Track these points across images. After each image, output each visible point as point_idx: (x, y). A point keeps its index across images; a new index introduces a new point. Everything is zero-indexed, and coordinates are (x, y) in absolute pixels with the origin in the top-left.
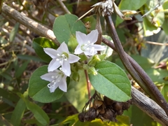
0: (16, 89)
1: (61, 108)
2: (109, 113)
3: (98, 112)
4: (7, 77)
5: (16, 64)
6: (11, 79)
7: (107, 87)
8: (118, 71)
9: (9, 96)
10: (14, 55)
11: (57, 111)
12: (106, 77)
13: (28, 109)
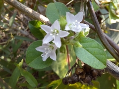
0: (13, 61)
1: (46, 76)
2: (88, 78)
3: (80, 77)
4: (7, 52)
5: (13, 42)
6: (9, 54)
7: (88, 57)
8: (97, 45)
9: (8, 66)
10: (12, 36)
11: (43, 77)
12: (87, 50)
13: (22, 75)
